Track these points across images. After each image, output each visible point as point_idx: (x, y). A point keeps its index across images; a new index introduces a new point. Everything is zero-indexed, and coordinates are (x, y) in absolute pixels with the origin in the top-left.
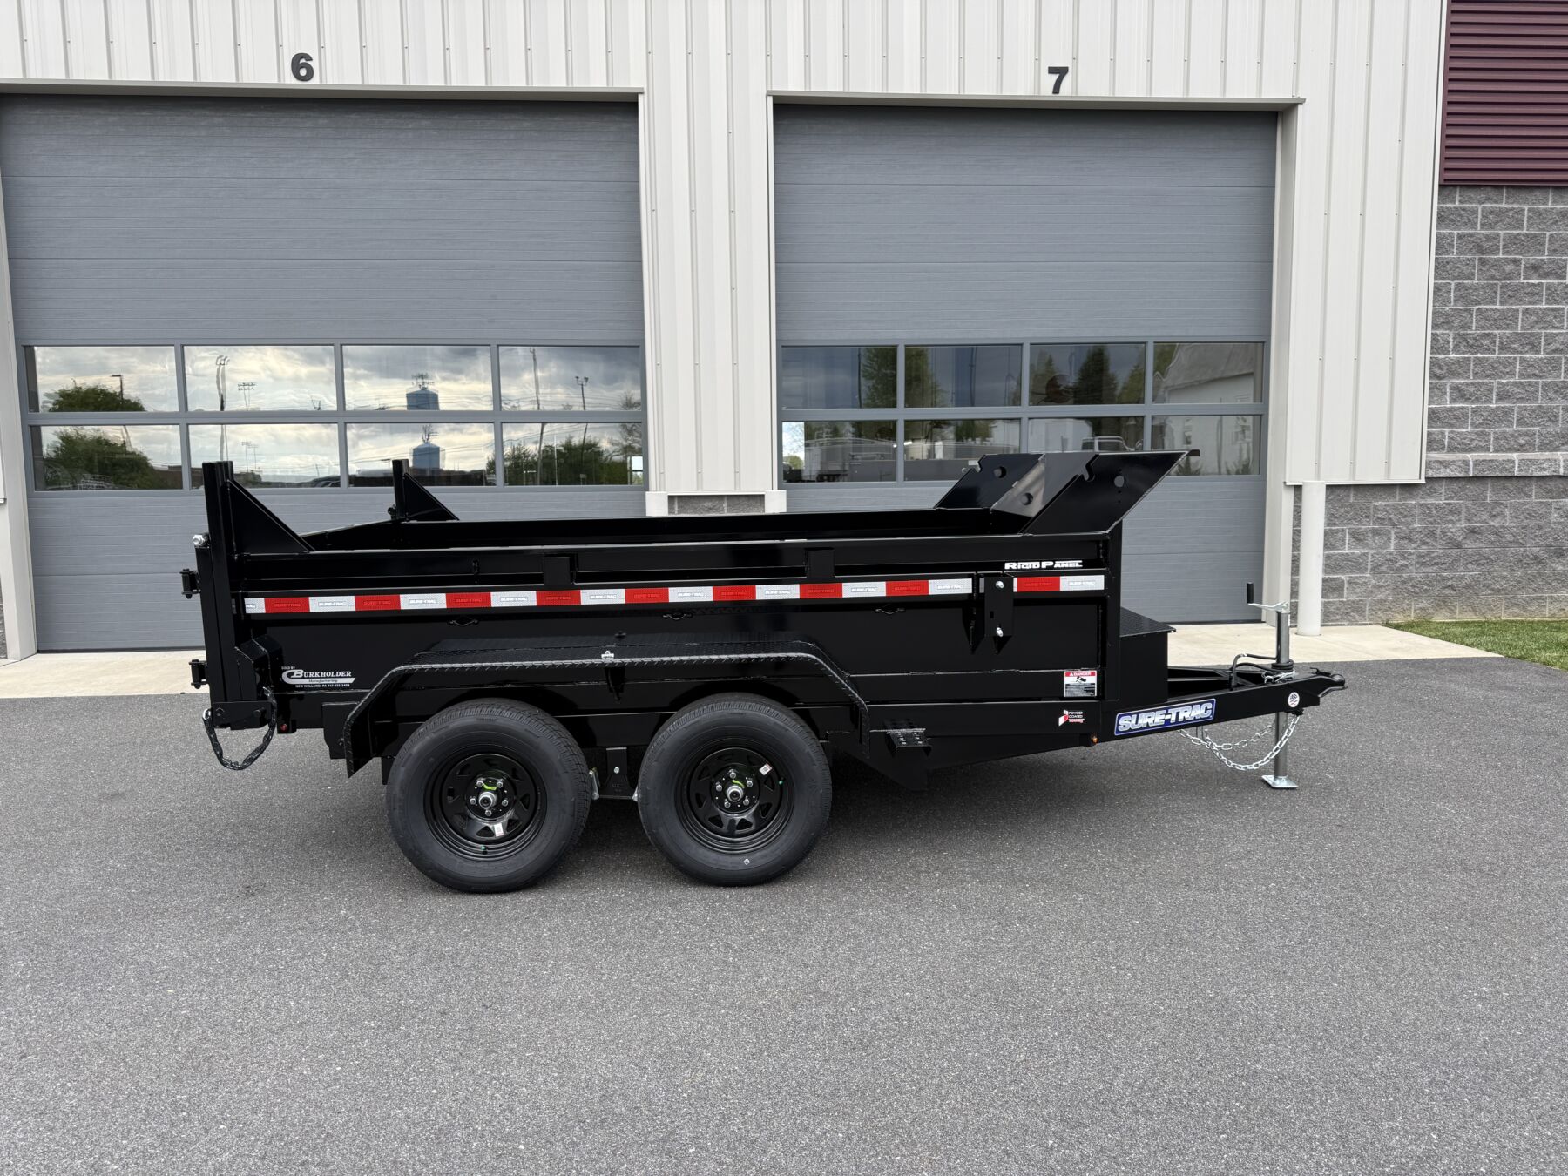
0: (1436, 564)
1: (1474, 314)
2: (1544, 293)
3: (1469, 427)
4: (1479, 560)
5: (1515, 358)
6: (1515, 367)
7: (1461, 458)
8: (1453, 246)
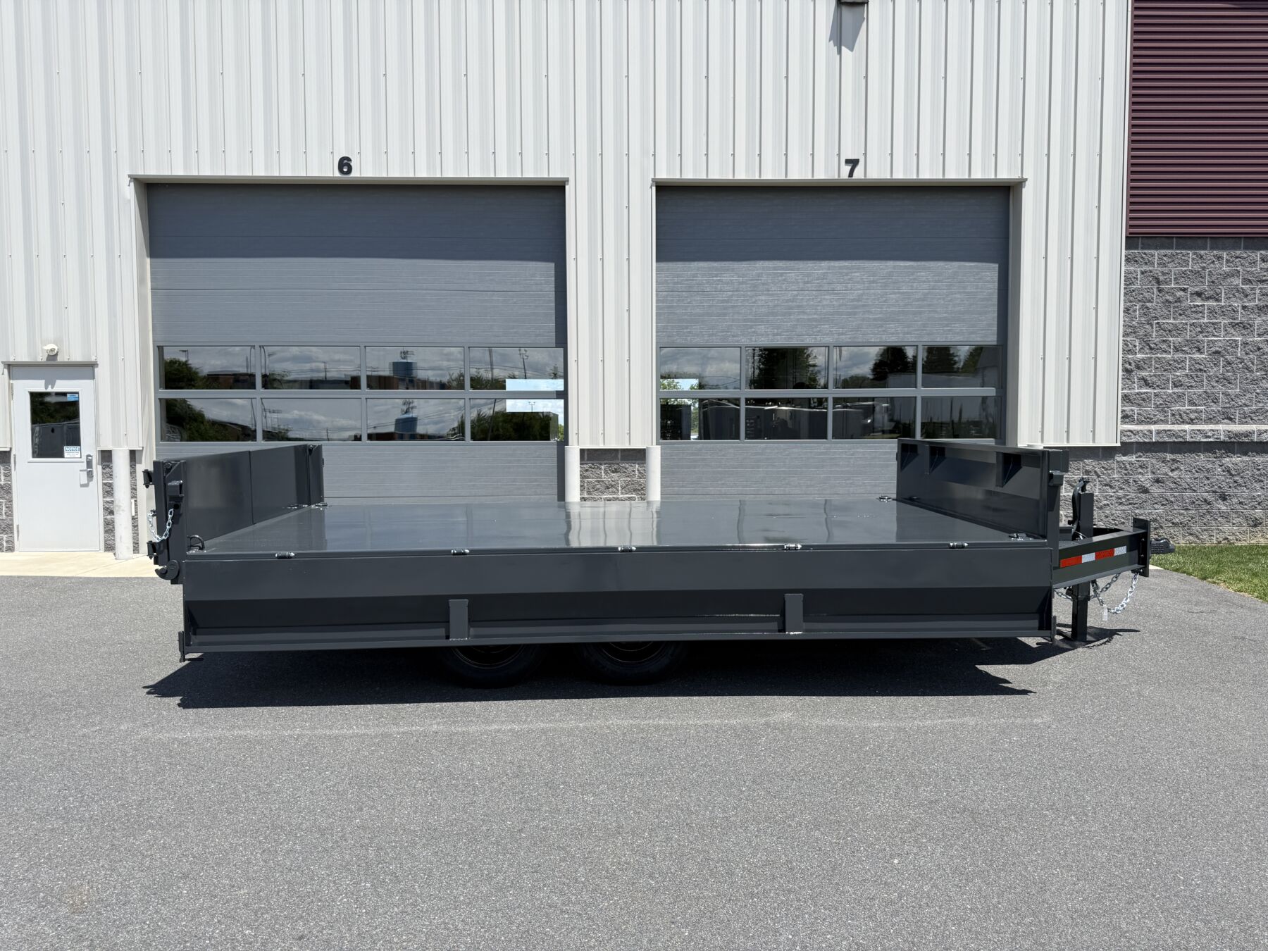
0: (1130, 504)
1: (1154, 326)
2: (1206, 312)
3: (1153, 406)
4: (1165, 502)
5: (1185, 358)
6: (1186, 364)
7: (1146, 428)
8: (1137, 279)
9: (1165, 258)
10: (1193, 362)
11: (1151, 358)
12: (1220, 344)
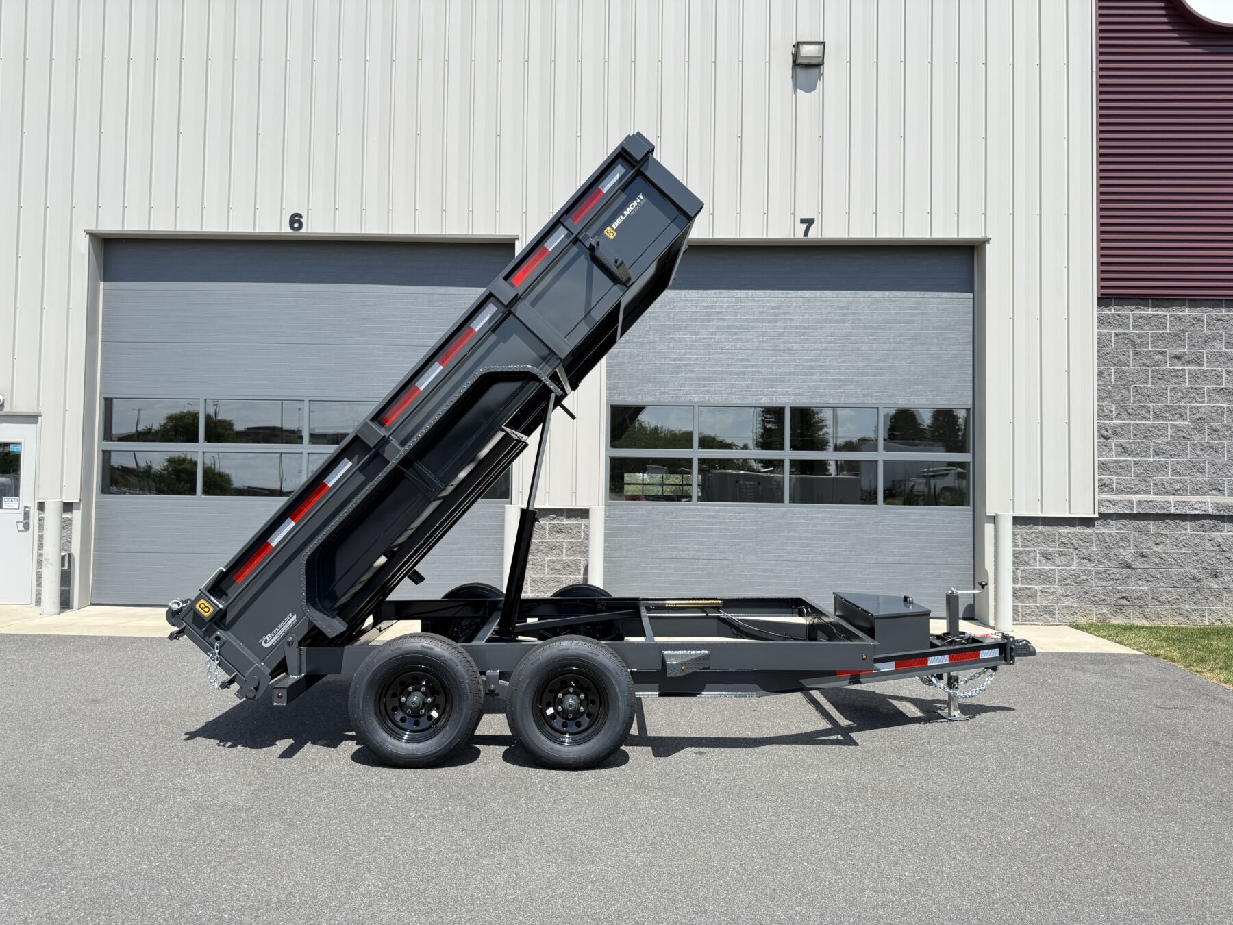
0: (1112, 579)
1: (1131, 391)
2: (1187, 376)
3: (1133, 475)
4: (1148, 578)
5: (1167, 424)
6: (1167, 431)
7: (1126, 499)
8: (1111, 341)
9: (1140, 320)
10: (1174, 429)
11: (1129, 424)
12: (1204, 410)
